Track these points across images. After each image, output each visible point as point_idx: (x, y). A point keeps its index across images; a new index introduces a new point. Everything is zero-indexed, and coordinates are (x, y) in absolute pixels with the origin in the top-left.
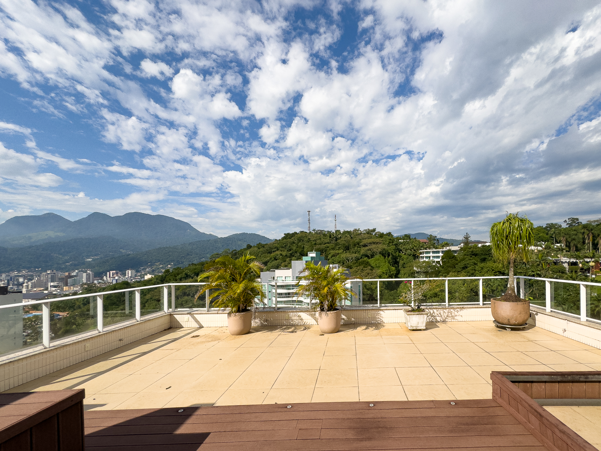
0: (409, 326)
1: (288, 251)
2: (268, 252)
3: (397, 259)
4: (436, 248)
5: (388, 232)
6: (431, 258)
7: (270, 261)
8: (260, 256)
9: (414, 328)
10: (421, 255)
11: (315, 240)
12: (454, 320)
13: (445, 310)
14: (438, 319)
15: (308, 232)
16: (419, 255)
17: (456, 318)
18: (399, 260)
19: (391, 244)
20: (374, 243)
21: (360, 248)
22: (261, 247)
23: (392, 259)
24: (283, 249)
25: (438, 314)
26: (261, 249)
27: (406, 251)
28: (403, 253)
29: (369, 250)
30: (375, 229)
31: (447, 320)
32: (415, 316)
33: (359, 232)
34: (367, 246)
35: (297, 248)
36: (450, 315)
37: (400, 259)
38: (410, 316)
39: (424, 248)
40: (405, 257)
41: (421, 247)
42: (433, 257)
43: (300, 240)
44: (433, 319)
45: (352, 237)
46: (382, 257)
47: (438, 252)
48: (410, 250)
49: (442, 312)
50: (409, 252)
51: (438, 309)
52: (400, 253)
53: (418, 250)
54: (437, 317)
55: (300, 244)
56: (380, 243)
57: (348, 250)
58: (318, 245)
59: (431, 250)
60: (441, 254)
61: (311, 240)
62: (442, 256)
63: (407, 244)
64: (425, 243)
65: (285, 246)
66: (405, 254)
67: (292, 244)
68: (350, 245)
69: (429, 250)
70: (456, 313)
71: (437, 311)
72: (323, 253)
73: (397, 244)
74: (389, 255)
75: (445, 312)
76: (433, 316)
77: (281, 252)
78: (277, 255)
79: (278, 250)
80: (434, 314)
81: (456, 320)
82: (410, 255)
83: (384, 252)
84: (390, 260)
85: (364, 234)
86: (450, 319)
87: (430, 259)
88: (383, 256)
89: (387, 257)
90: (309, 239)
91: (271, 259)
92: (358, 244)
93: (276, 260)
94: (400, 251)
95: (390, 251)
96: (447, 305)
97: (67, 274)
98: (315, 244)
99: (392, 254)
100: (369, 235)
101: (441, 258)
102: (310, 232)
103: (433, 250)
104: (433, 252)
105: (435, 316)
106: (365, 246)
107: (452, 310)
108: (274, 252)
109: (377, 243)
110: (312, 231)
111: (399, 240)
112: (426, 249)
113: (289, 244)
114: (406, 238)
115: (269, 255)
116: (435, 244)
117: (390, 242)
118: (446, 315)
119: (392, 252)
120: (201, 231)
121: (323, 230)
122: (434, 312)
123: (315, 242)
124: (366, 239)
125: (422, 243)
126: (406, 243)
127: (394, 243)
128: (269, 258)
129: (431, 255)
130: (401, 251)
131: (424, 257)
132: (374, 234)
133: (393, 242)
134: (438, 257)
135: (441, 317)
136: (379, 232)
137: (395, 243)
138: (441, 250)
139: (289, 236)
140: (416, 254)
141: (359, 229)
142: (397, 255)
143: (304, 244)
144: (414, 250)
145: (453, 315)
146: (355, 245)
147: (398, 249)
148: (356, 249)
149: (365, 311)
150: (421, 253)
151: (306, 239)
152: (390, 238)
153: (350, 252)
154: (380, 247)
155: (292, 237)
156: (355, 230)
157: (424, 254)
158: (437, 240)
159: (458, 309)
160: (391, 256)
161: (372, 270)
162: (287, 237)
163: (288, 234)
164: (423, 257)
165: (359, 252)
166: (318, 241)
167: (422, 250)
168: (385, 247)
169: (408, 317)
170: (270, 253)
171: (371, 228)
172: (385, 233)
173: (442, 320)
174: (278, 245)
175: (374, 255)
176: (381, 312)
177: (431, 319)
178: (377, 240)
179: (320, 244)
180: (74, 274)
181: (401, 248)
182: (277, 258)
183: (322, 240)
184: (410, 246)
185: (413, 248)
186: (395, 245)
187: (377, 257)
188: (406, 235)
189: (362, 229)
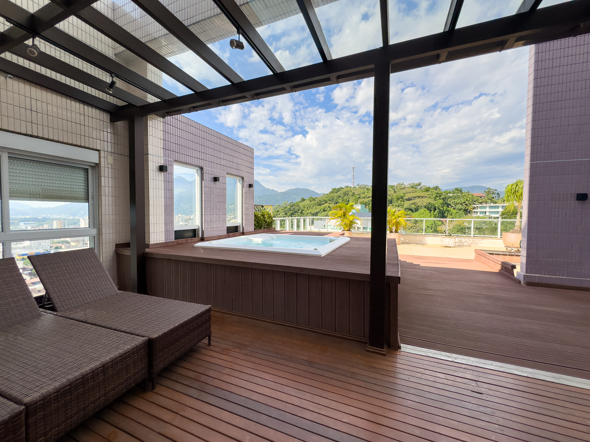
0: (443, 244)
1: (334, 203)
2: (318, 204)
3: (445, 213)
4: (495, 203)
5: (435, 186)
6: (487, 214)
7: (320, 212)
8: (312, 208)
9: (446, 246)
10: (474, 210)
11: (359, 194)
12: (477, 246)
13: (470, 239)
14: (465, 244)
15: (352, 187)
16: (471, 210)
17: (478, 244)
18: (446, 214)
19: (438, 198)
20: (419, 197)
21: (403, 201)
22: (312, 200)
23: (438, 213)
24: (330, 202)
25: (465, 241)
26: (313, 202)
27: (456, 206)
28: (451, 207)
29: (414, 204)
30: (421, 182)
31: (471, 245)
32: (447, 238)
33: (403, 186)
34: (411, 200)
35: (343, 201)
36: (474, 243)
37: (448, 214)
38: (444, 238)
39: (479, 203)
40: (455, 211)
41: (474, 201)
42: (490, 212)
43: (345, 194)
44: (461, 244)
45: (395, 191)
46: (428, 212)
47: (498, 207)
48: (461, 204)
49: (468, 240)
50: (459, 206)
51: (465, 238)
52: (448, 207)
53: (470, 205)
54: (464, 243)
55: (345, 198)
56: (425, 197)
57: (391, 203)
58: (362, 198)
59: (487, 205)
60: (500, 210)
61: (355, 194)
62: (502, 212)
63: (458, 198)
64: (481, 197)
65: (332, 199)
66: (455, 208)
67: (338, 198)
68: (394, 199)
69: (485, 205)
70: (478, 241)
71: (464, 239)
72: (367, 206)
73: (446, 198)
74: (435, 209)
75: (470, 241)
76: (461, 242)
77: (329, 205)
78: (326, 207)
79: (326, 202)
80: (462, 241)
81: (478, 246)
82: (460, 210)
83: (429, 206)
84: (436, 214)
85: (408, 188)
86: (474, 244)
87: (485, 214)
88: (428, 210)
89: (432, 212)
90: (354, 193)
91: (320, 210)
92: (402, 198)
93: (325, 211)
94: (448, 205)
95: (437, 206)
96: (472, 236)
97: (188, 217)
98: (359, 198)
99: (439, 209)
100: (413, 189)
101: (500, 214)
102: (354, 187)
103: (490, 205)
104: (491, 207)
105: (462, 242)
106: (409, 200)
107: (475, 239)
108: (323, 204)
109: (422, 197)
110: (356, 186)
111: (448, 194)
112: (481, 203)
113: (336, 198)
114: (457, 192)
115: (319, 206)
116: (494, 198)
117: (436, 196)
118: (471, 242)
119: (439, 206)
120: (266, 187)
121: (366, 185)
122: (462, 240)
123: (359, 196)
124: (410, 193)
125: (477, 197)
126: (456, 197)
127: (441, 198)
128: (319, 210)
129: (488, 210)
130: (450, 205)
131: (479, 212)
132: (419, 188)
133: (440, 196)
134: (498, 212)
135: (467, 243)
136: (425, 186)
137: (443, 197)
138: (502, 205)
139: (335, 191)
140: (468, 209)
141: (403, 183)
142: (445, 210)
143: (349, 198)
144: (465, 205)
145: (476, 242)
146: (398, 199)
147: (446, 203)
148: (399, 202)
149: (415, 236)
150: (474, 208)
151: (351, 193)
152: (437, 191)
153: (393, 206)
154: (425, 201)
155: (338, 191)
156: (399, 184)
157: (479, 209)
158: (498, 194)
159: (480, 239)
160: (437, 210)
161: (416, 224)
162: (334, 191)
163: (335, 189)
164: (477, 212)
165: (402, 206)
166: (362, 195)
167: (476, 204)
168: (432, 201)
169: (442, 239)
170: (320, 205)
171: (416, 182)
172: (431, 187)
173: (467, 245)
174: (327, 199)
175: (418, 209)
176: (426, 238)
177: (460, 244)
178: (423, 194)
179: (364, 198)
180: (191, 217)
181: (450, 203)
182: (325, 210)
183: (366, 194)
184: (461, 200)
185: (465, 202)
186: (443, 199)
187: (421, 211)
188: (457, 189)
189: (406, 184)
